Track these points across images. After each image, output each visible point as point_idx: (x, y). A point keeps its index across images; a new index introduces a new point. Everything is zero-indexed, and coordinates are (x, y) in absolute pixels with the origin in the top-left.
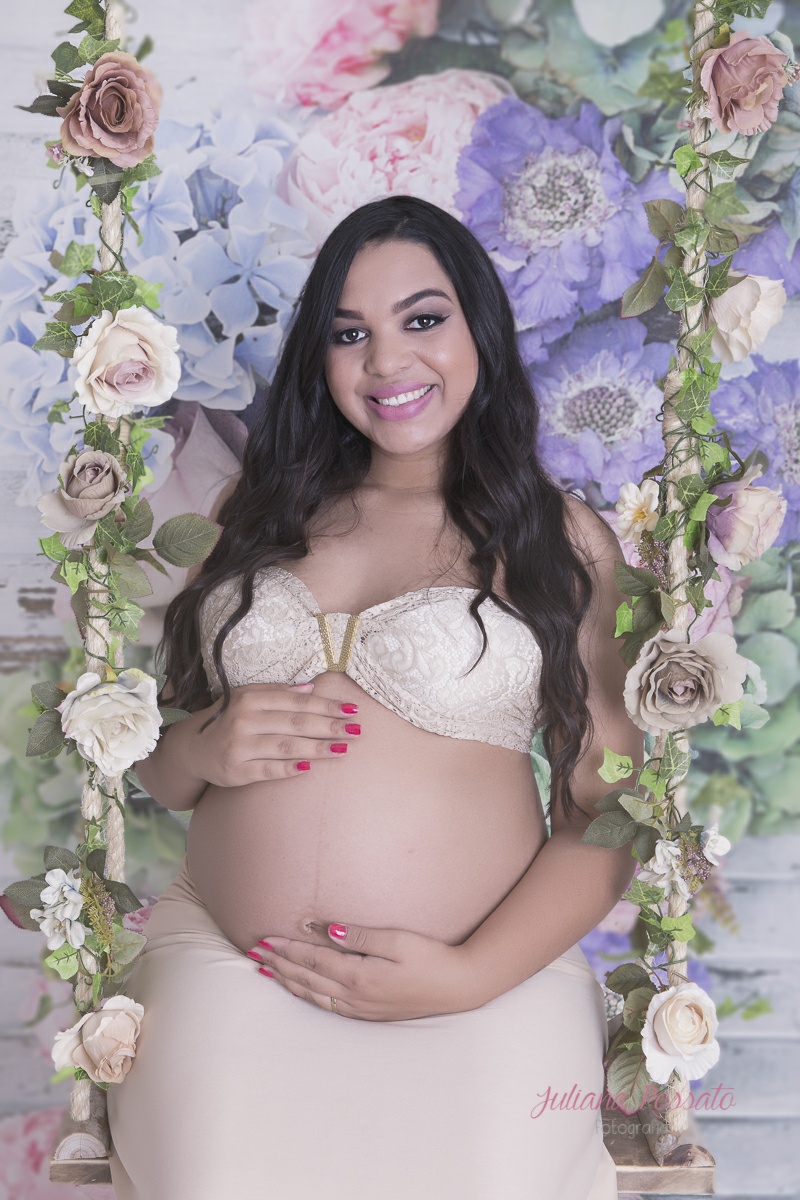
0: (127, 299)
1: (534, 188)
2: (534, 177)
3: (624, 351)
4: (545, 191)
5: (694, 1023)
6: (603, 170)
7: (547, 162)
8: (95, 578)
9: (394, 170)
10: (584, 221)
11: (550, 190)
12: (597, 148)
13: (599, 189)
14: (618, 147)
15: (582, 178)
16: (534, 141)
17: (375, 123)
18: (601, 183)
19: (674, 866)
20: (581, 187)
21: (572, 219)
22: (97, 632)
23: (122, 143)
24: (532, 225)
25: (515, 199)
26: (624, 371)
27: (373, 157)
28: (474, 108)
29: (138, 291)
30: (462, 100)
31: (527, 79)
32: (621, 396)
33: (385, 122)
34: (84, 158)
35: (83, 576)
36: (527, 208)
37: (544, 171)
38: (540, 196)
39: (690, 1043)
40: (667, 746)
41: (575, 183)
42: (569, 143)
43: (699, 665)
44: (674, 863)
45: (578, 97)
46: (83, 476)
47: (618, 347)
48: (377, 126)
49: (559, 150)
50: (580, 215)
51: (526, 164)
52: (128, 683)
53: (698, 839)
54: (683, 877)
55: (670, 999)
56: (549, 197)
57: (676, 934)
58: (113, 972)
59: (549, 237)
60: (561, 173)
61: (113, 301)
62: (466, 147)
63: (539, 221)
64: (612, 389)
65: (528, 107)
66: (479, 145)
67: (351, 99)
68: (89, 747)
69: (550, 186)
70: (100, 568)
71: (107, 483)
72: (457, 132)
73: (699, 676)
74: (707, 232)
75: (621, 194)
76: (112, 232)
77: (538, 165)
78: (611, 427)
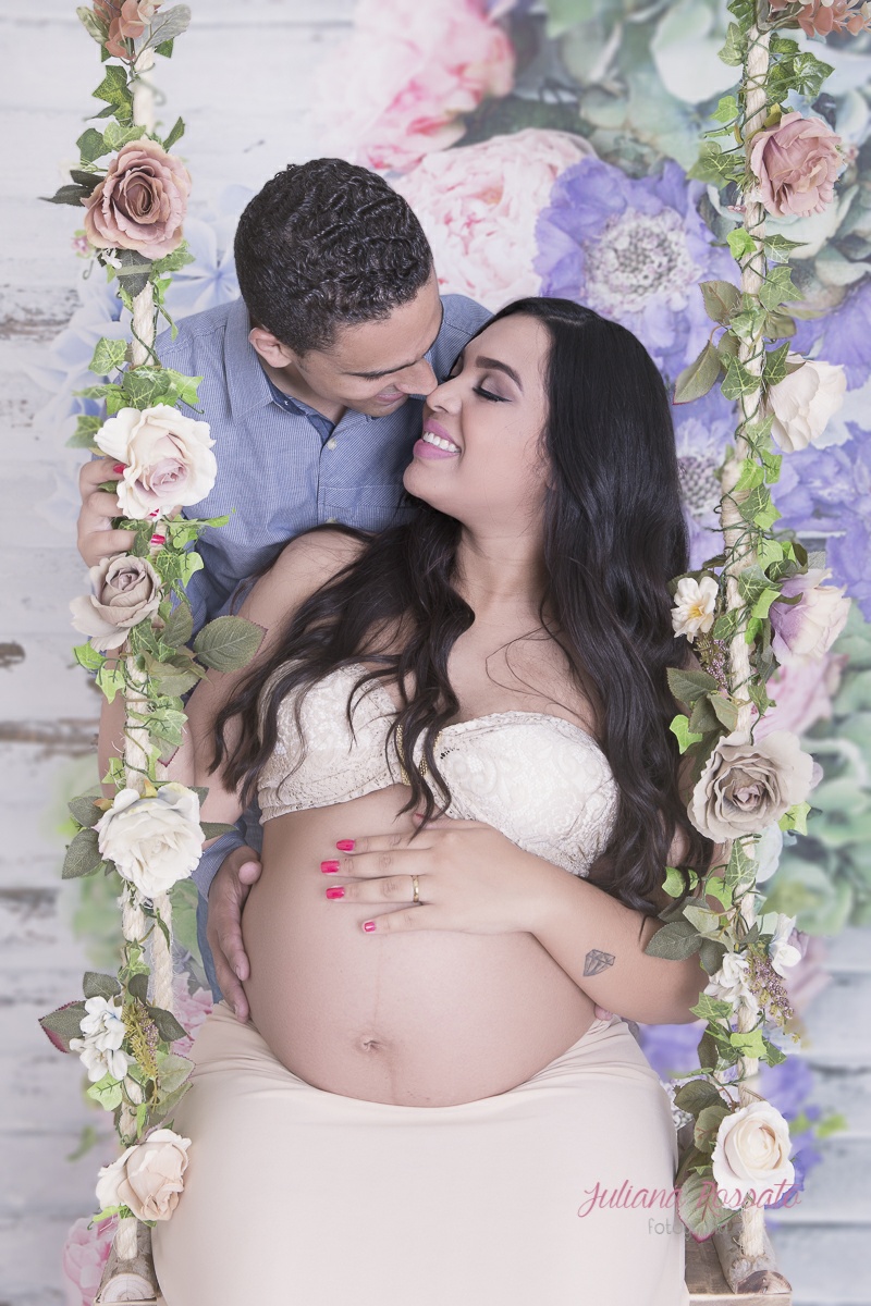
0: (160, 394)
1: (616, 251)
2: (616, 239)
3: (712, 419)
4: (628, 254)
5: (766, 1147)
6: (688, 232)
7: (628, 224)
8: (133, 686)
9: (471, 234)
10: (668, 284)
11: (633, 253)
12: (681, 208)
13: (683, 251)
14: (702, 208)
15: (665, 240)
16: (615, 202)
17: (450, 186)
18: (687, 244)
19: (742, 979)
20: (664, 249)
21: (656, 283)
22: (137, 743)
23: (150, 234)
24: (615, 289)
25: (596, 263)
26: (712, 440)
27: (448, 221)
28: (553, 168)
29: (173, 386)
30: (541, 160)
31: (606, 138)
32: (709, 466)
33: (460, 184)
34: (112, 250)
35: (120, 684)
36: (609, 272)
37: (626, 233)
38: (622, 260)
39: (762, 1168)
40: (734, 852)
41: (659, 245)
42: (652, 203)
43: (764, 769)
44: (742, 976)
45: (660, 156)
46: (115, 583)
47: (706, 415)
48: (452, 188)
49: (641, 211)
50: (664, 279)
51: (608, 226)
52: (169, 797)
53: (767, 950)
54: (751, 991)
55: (741, 1121)
56: (631, 260)
57: (745, 1050)
58: (158, 1101)
59: (632, 301)
60: (644, 235)
61: (146, 398)
62: (544, 210)
63: (622, 285)
64: (700, 459)
65: (608, 167)
66: (557, 207)
67: (425, 161)
68: (127, 868)
69: (632, 248)
70: (139, 676)
71: (140, 589)
72: (535, 194)
73: (764, 781)
74: (763, 317)
75: (706, 256)
76: (144, 325)
77: (620, 227)
78: (700, 499)
